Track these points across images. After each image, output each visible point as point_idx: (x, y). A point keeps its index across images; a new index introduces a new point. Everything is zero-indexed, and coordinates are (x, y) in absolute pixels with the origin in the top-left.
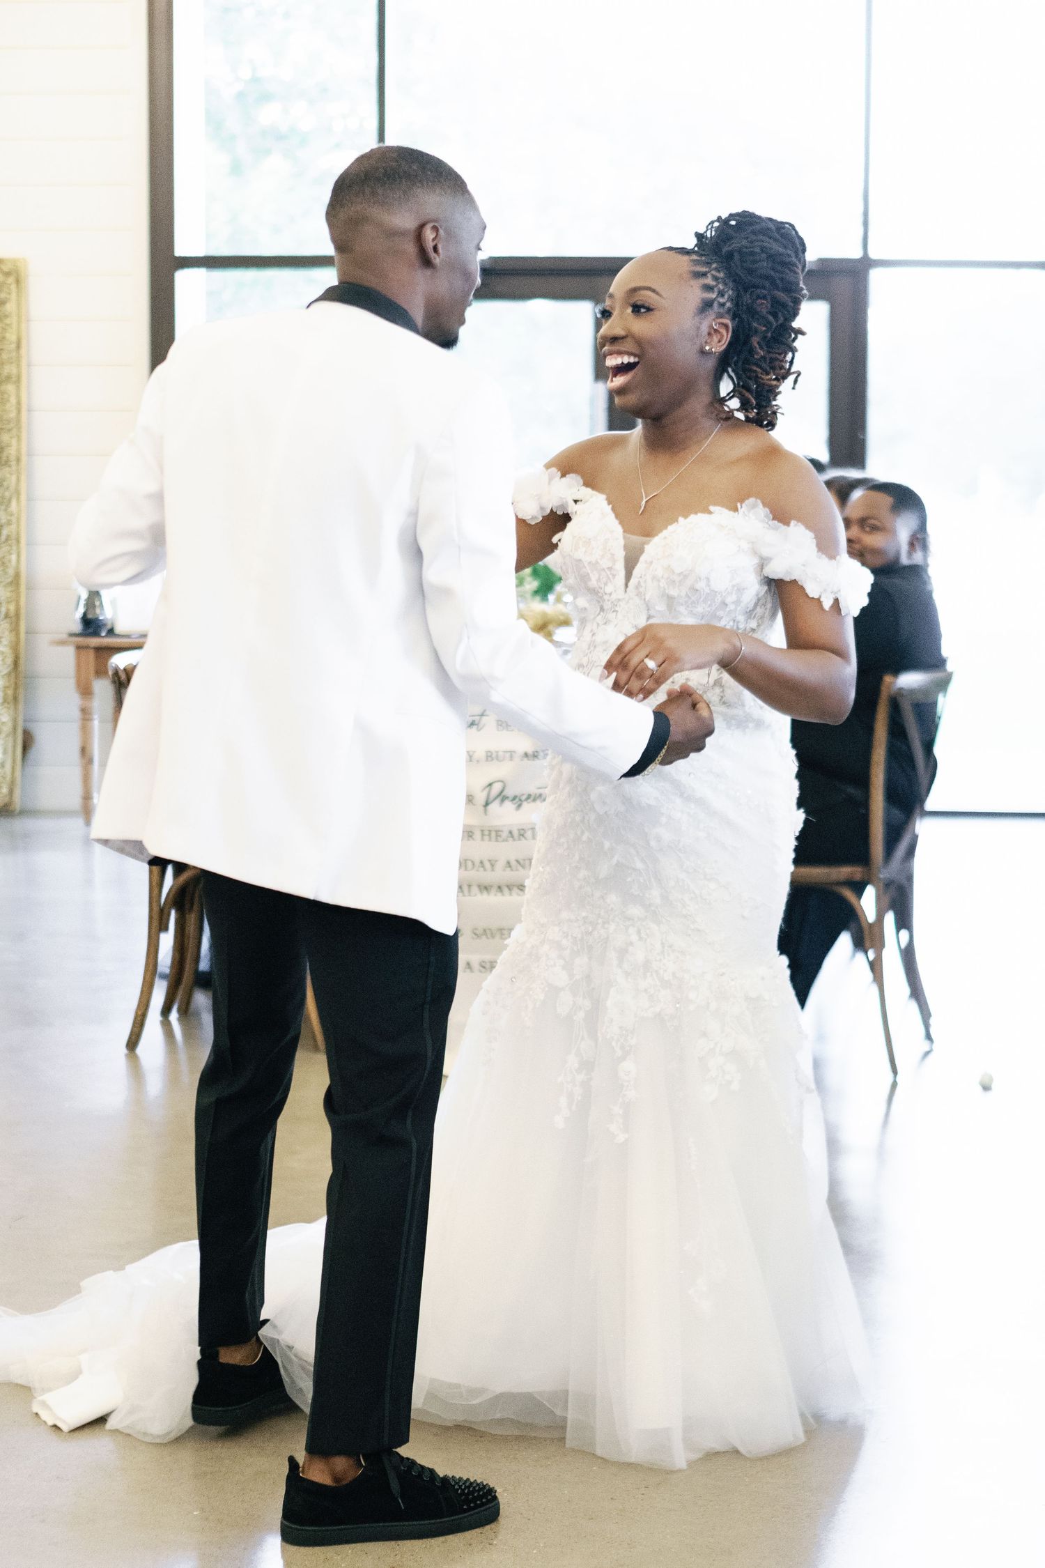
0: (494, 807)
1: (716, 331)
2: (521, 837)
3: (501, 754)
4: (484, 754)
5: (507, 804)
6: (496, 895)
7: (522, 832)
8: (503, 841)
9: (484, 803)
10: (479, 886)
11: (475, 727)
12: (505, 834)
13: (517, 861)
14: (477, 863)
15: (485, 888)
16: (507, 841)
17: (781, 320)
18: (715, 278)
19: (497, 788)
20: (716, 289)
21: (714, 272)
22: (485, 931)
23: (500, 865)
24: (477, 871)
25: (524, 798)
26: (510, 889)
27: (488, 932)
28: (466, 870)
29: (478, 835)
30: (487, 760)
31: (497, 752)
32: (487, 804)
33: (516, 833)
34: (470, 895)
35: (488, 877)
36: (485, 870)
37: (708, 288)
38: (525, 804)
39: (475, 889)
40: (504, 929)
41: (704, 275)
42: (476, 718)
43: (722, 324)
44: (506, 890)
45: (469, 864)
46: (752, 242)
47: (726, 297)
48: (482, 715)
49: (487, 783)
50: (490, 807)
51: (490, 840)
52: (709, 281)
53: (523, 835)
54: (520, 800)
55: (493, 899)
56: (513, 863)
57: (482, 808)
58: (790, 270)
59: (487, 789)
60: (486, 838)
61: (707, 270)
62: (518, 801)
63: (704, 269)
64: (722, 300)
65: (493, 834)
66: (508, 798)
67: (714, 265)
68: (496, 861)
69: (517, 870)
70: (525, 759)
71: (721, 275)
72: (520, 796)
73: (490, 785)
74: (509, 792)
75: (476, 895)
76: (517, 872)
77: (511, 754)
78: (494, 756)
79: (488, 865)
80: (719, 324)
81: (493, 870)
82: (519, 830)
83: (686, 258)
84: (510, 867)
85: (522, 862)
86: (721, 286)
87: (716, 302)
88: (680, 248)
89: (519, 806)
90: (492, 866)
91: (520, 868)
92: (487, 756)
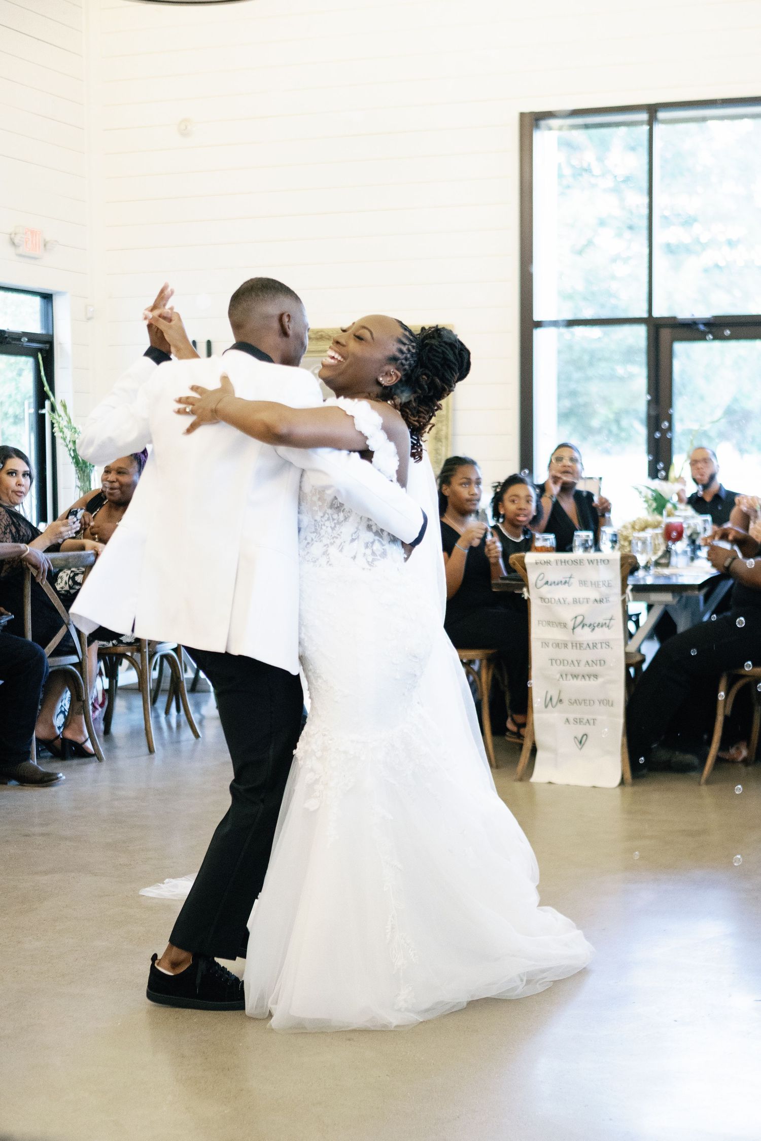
0: (578, 630)
1: (391, 375)
2: (595, 648)
3: (581, 600)
4: (571, 600)
5: (586, 628)
6: (581, 680)
7: (595, 644)
8: (584, 649)
9: (572, 628)
10: (572, 675)
11: (567, 584)
12: (585, 646)
13: (593, 661)
14: (570, 662)
15: (575, 676)
16: (586, 649)
17: (431, 394)
18: (409, 350)
19: (580, 619)
20: (405, 355)
21: (410, 347)
22: (576, 701)
23: (583, 663)
24: (570, 666)
25: (596, 625)
26: (589, 678)
27: (577, 701)
28: (564, 665)
29: (570, 645)
30: (574, 603)
31: (579, 599)
32: (574, 628)
33: (591, 645)
34: (566, 680)
35: (576, 670)
36: (574, 666)
37: (401, 351)
38: (596, 629)
39: (569, 677)
40: (587, 700)
41: (404, 344)
42: (567, 580)
43: (397, 374)
44: (587, 678)
45: (566, 662)
46: (441, 346)
47: (408, 362)
48: (570, 578)
49: (575, 616)
50: (575, 630)
51: (577, 649)
52: (404, 349)
53: (595, 646)
54: (594, 626)
55: (579, 683)
56: (590, 662)
57: (572, 631)
58: (451, 372)
59: (574, 620)
60: (574, 647)
61: (408, 343)
62: (593, 627)
63: (407, 342)
64: (404, 361)
65: (578, 645)
66: (586, 625)
67: (414, 344)
68: (580, 661)
69: (592, 666)
70: (596, 603)
71: (414, 351)
72: (594, 624)
73: (576, 617)
74: (587, 622)
75: (570, 680)
76: (593, 668)
77: (587, 600)
78: (578, 601)
79: (576, 663)
80: (395, 373)
81: (579, 666)
82: (593, 644)
83: (402, 330)
84: (589, 664)
85: (595, 662)
86: (409, 356)
87: (400, 361)
88: (405, 325)
89: (593, 629)
90: (578, 664)
91: (594, 665)
92: (574, 601)
